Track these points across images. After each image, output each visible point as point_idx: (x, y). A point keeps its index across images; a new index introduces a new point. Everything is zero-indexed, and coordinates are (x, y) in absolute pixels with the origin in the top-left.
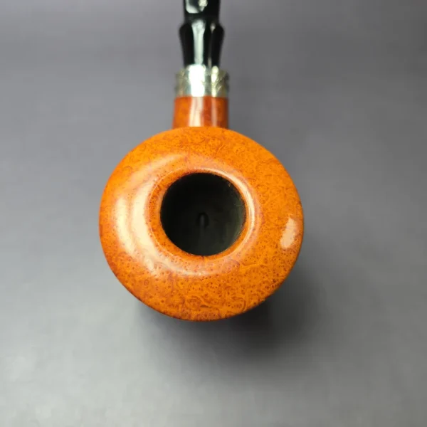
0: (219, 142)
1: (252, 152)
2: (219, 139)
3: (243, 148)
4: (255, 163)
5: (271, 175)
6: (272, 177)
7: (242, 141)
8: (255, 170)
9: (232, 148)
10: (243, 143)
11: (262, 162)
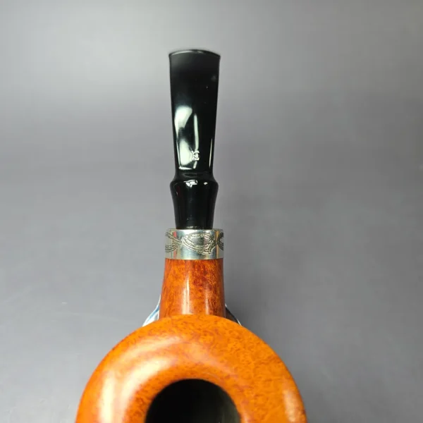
0: (212, 338)
1: (249, 349)
2: (211, 334)
3: (239, 345)
4: (252, 365)
5: (270, 380)
6: (272, 383)
7: (237, 334)
8: (252, 374)
9: (226, 346)
10: (238, 338)
11: (261, 363)
